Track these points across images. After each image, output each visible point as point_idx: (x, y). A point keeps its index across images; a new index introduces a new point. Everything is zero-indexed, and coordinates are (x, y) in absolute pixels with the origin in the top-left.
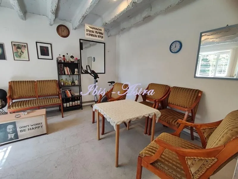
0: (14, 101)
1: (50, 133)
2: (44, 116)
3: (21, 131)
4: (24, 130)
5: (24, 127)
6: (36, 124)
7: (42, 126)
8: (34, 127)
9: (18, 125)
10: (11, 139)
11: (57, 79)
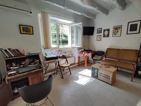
0: (106, 59)
1: (113, 86)
2: (112, 73)
3: (100, 75)
4: (101, 75)
5: (101, 74)
6: (107, 76)
7: (109, 79)
8: (105, 76)
9: (99, 71)
10: (95, 76)
11: (139, 49)
